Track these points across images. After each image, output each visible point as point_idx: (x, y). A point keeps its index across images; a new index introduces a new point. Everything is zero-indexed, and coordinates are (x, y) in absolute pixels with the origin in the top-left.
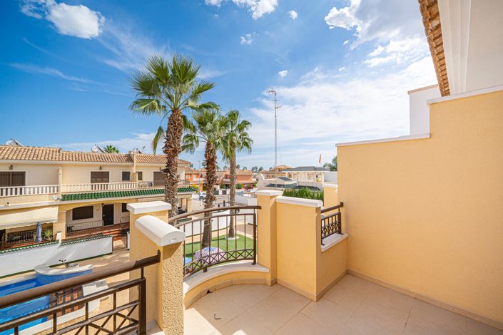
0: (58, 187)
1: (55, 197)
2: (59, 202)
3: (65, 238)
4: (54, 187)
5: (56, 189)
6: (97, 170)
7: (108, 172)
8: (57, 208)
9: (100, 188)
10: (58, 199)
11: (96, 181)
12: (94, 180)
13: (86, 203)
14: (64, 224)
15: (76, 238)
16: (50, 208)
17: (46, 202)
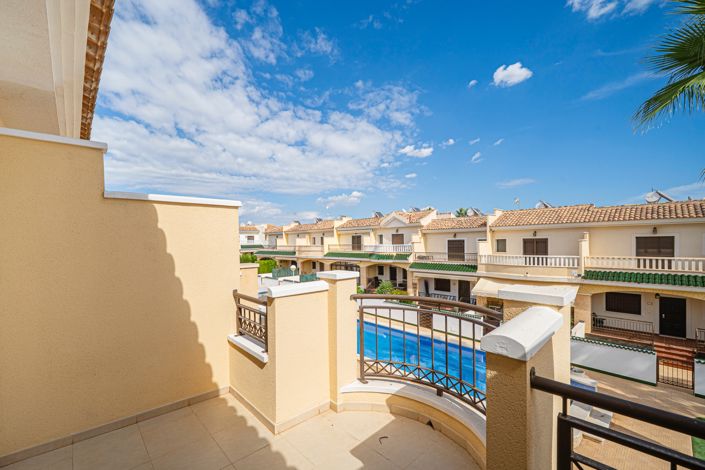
0: (578, 259)
1: (575, 272)
2: (579, 280)
3: (589, 332)
4: (573, 259)
5: (576, 261)
6: (648, 233)
7: (673, 238)
8: (577, 288)
9: (655, 265)
10: (579, 275)
11: (646, 254)
12: (642, 250)
13: (617, 287)
14: (589, 313)
15: (606, 338)
16: (569, 287)
17: (564, 278)
